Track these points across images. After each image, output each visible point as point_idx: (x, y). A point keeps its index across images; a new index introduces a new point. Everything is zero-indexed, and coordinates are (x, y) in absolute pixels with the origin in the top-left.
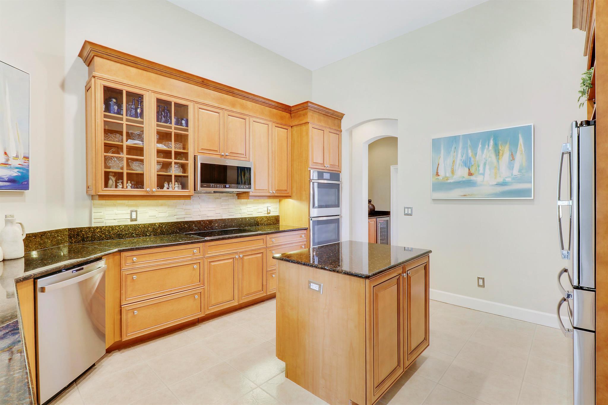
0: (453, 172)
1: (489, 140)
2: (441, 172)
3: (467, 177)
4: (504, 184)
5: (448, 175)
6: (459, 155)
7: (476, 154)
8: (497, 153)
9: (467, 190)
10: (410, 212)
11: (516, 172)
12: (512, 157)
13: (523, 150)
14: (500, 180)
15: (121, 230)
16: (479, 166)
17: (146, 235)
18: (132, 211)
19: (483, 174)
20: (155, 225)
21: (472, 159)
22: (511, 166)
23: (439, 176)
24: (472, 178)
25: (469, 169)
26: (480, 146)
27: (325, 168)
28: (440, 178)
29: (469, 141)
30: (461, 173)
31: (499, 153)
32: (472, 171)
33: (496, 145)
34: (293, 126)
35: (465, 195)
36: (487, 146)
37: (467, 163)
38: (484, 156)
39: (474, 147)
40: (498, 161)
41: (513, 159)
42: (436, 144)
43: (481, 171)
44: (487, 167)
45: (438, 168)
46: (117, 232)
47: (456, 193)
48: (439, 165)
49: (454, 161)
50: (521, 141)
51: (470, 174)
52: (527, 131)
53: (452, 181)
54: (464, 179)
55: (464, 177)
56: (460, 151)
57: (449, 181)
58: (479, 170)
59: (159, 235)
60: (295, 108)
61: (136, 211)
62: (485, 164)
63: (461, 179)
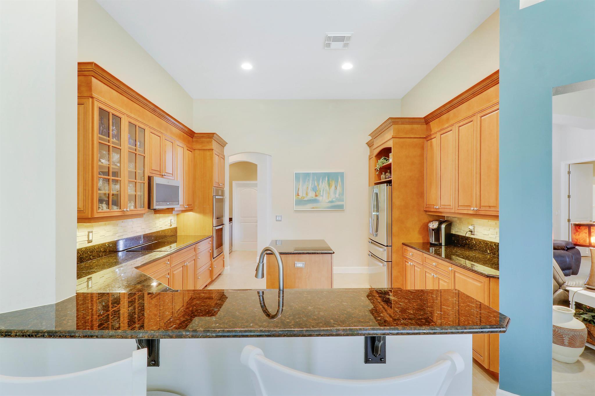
0: (307, 194)
1: (325, 178)
2: (300, 194)
3: (314, 197)
4: (331, 202)
5: (304, 196)
6: (310, 184)
7: (319, 184)
8: (329, 185)
9: (314, 205)
10: (280, 219)
11: (337, 196)
12: (336, 187)
13: (341, 185)
14: (330, 200)
15: (83, 253)
16: (320, 191)
17: (100, 256)
18: (89, 232)
19: (323, 196)
20: (105, 245)
21: (317, 187)
22: (335, 193)
23: (299, 196)
24: (317, 198)
25: (316, 193)
26: (321, 180)
27: (219, 186)
28: (300, 197)
29: (315, 177)
30: (311, 195)
31: (330, 185)
32: (317, 194)
33: (328, 180)
34: (195, 149)
35: (313, 208)
36: (324, 181)
37: (315, 189)
38: (323, 186)
39: (318, 181)
40: (329, 190)
41: (336, 189)
42: (297, 176)
43: (322, 194)
44: (324, 192)
45: (298, 190)
46: (80, 256)
47: (308, 207)
48: (299, 189)
49: (307, 187)
50: (340, 180)
51: (316, 196)
52: (342, 174)
53: (306, 199)
54: (313, 198)
55: (313, 197)
56: (311, 182)
57: (305, 199)
58: (320, 194)
59: (108, 255)
60: (199, 135)
61: (92, 232)
62: (323, 190)
63: (311, 198)
